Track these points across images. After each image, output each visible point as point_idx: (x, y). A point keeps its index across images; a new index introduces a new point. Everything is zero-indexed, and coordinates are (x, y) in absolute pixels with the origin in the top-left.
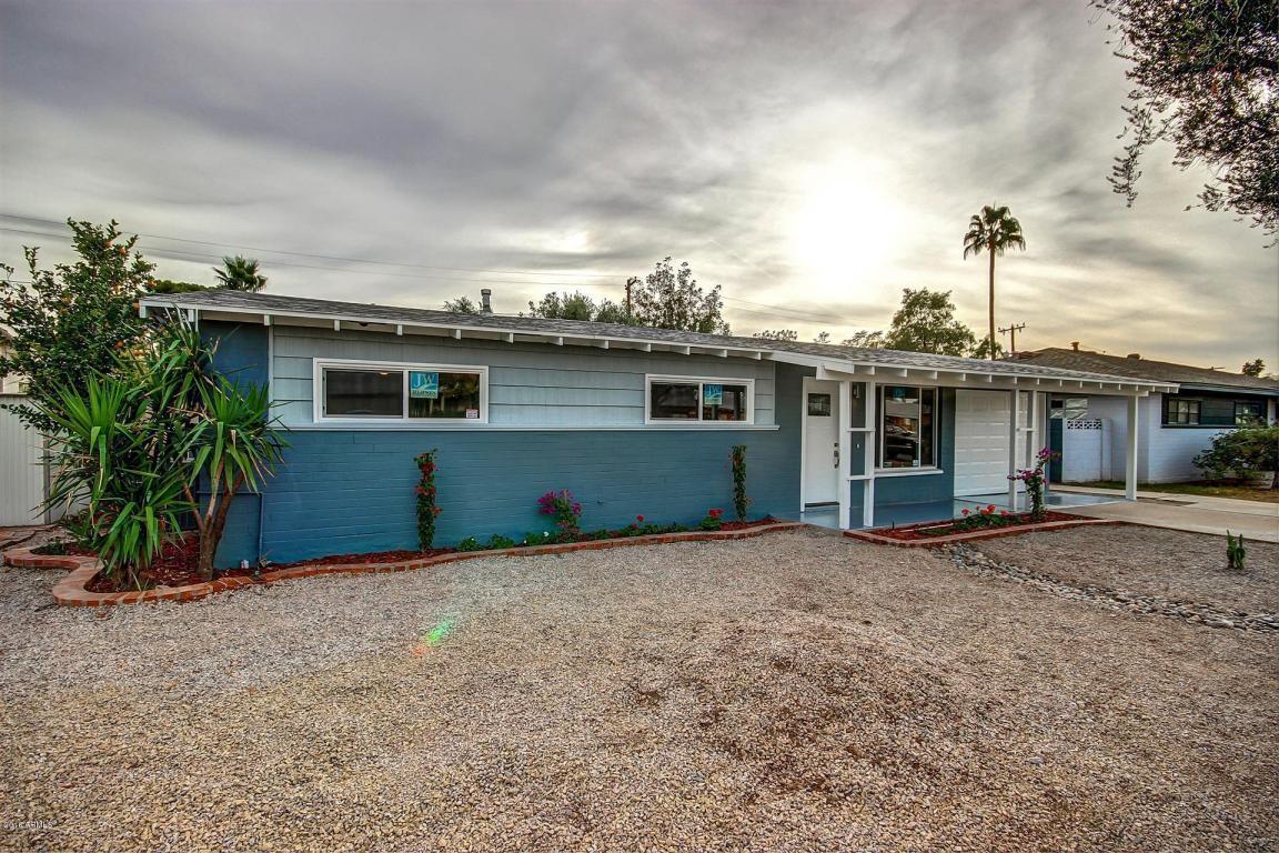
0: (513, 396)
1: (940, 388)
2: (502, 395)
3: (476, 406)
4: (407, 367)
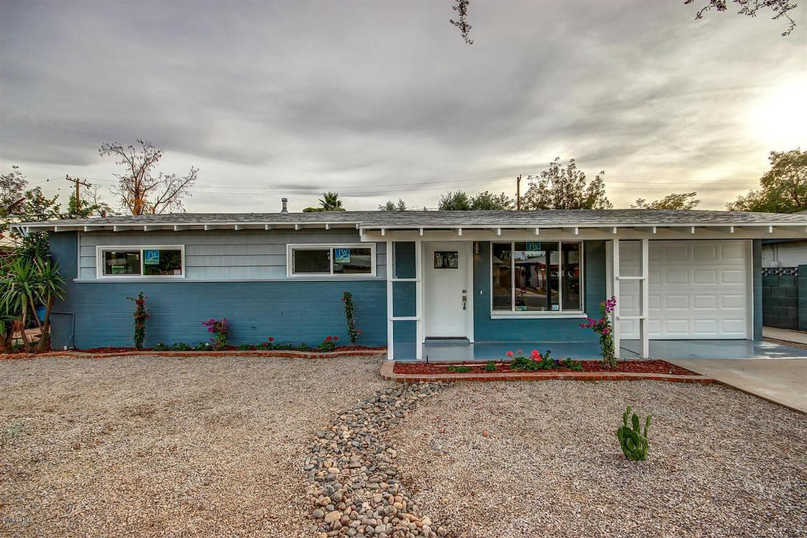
0: (200, 262)
1: (585, 241)
2: (193, 261)
3: (180, 268)
4: (142, 248)
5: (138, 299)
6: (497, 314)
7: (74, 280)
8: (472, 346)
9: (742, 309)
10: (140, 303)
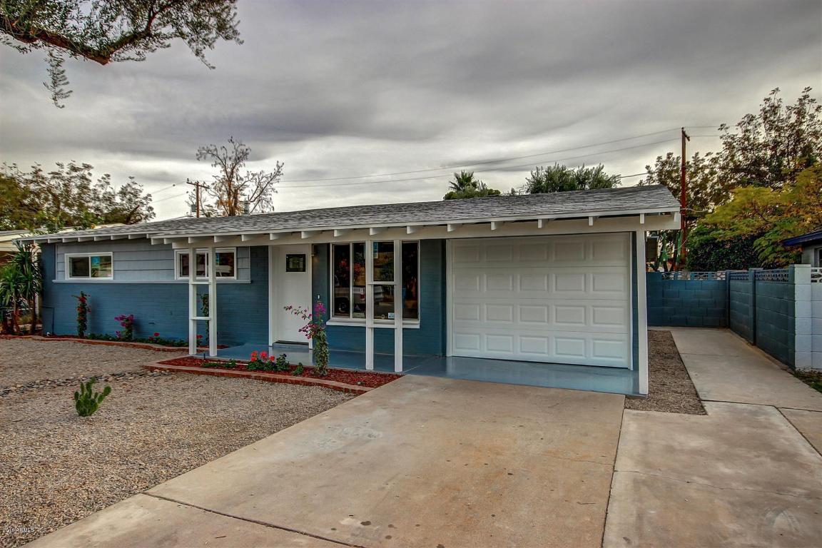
1: (421, 240)
2: (118, 266)
4: (90, 255)
5: (80, 296)
6: (335, 321)
7: (53, 281)
8: (311, 351)
9: (622, 326)
10: (83, 299)
